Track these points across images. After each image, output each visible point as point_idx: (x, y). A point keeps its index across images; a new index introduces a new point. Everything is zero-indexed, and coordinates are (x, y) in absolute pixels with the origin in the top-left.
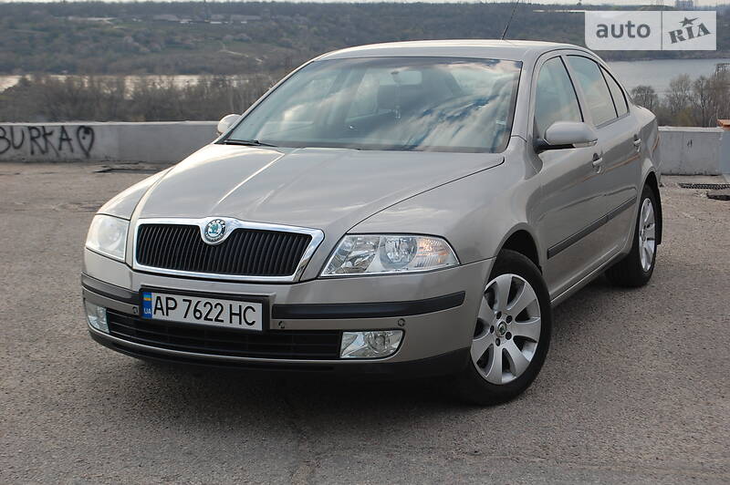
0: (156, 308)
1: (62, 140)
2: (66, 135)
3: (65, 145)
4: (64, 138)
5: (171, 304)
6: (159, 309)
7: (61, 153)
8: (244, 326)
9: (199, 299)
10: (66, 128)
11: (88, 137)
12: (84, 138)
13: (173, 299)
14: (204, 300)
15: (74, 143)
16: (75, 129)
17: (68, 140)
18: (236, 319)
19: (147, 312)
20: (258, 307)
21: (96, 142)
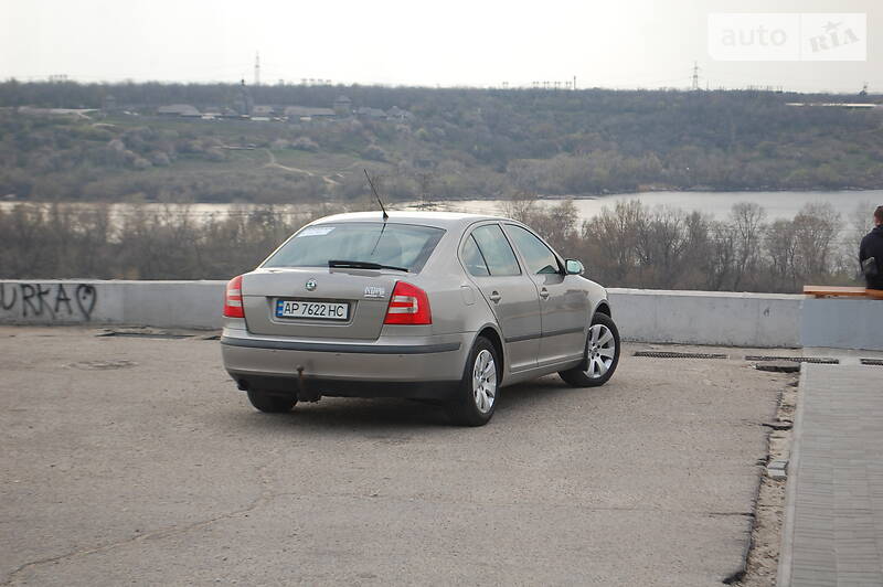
1: (59, 299)
2: (65, 294)
3: (62, 306)
4: (62, 298)
7: (58, 314)
10: (64, 287)
11: (90, 298)
12: (84, 298)
15: (73, 303)
16: (76, 287)
17: (67, 300)
21: (98, 302)
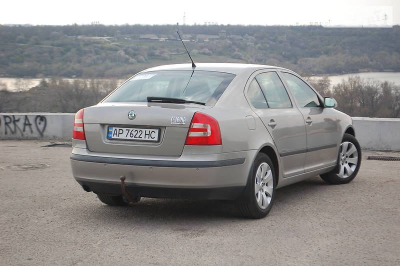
1: (25, 124)
2: (28, 121)
3: (27, 128)
4: (27, 124)
7: (25, 133)
10: (28, 117)
11: (43, 123)
12: (40, 124)
15: (33, 126)
16: (34, 117)
17: (30, 125)
21: (47, 125)
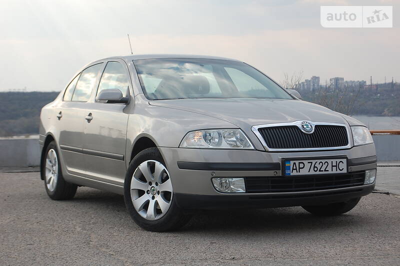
0: (293, 169)
5: (301, 166)
6: (295, 169)
8: (339, 172)
9: (316, 161)
13: (302, 163)
14: (319, 161)
18: (334, 168)
19: (287, 172)
20: (345, 161)
